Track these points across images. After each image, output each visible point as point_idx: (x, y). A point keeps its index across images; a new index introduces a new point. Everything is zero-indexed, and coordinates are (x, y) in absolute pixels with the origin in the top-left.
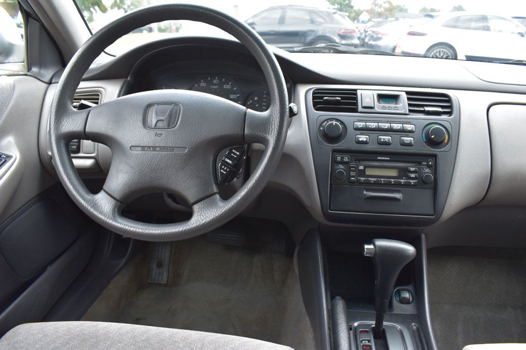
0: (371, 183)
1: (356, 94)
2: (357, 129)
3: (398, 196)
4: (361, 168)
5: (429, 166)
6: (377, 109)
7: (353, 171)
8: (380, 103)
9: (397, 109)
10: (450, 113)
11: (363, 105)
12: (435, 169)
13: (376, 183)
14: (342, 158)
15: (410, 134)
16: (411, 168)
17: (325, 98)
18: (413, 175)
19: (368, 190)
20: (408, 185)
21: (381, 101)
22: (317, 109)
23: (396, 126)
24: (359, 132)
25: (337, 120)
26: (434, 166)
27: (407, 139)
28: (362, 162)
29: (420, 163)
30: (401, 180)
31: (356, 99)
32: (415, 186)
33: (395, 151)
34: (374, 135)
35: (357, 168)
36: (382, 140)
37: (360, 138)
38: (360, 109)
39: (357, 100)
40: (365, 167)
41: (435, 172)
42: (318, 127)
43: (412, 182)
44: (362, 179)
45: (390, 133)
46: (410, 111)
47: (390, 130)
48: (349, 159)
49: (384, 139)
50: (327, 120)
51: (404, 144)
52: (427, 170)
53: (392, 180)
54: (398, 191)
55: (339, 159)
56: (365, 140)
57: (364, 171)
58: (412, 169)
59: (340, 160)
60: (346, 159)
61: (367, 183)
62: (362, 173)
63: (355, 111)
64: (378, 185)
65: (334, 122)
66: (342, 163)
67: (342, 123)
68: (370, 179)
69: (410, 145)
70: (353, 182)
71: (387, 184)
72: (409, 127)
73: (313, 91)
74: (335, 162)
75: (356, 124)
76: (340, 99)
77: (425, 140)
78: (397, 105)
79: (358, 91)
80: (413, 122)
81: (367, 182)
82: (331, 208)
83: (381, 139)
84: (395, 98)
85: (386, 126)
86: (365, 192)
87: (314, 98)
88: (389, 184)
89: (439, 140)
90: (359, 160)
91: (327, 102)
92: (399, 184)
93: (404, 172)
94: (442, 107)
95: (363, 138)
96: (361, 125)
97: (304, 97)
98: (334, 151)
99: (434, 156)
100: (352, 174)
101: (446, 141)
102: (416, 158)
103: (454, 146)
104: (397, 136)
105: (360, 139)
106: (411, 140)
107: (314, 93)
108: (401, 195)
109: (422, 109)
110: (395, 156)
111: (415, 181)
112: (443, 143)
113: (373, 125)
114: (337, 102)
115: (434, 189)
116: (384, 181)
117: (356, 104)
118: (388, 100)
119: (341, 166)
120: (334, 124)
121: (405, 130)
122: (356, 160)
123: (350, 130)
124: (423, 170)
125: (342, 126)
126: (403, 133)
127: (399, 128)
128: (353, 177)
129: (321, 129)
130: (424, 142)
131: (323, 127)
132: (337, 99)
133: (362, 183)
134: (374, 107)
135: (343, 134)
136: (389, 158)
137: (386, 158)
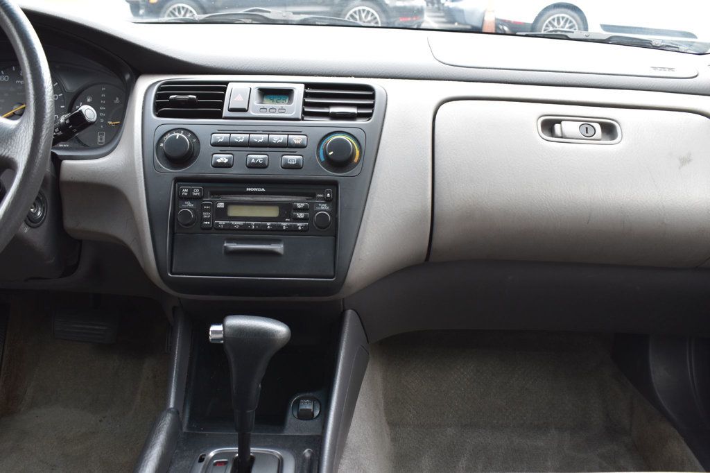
0: (235, 230)
1: (224, 90)
2: (216, 145)
3: (279, 248)
4: (221, 205)
5: (327, 201)
6: (252, 113)
7: (207, 211)
8: (262, 103)
10: (369, 116)
11: (230, 107)
12: (333, 202)
13: (244, 229)
14: (190, 191)
15: (299, 151)
16: (298, 204)
17: (171, 97)
18: (301, 215)
19: (230, 240)
20: (292, 230)
21: (265, 99)
22: (159, 115)
23: (276, 138)
24: (217, 149)
25: (186, 131)
26: (335, 200)
27: (292, 159)
28: (224, 196)
29: (314, 196)
30: (282, 224)
31: (223, 97)
32: (304, 231)
33: (273, 177)
34: (240, 153)
35: (214, 205)
36: (253, 161)
37: (219, 158)
38: (226, 113)
39: (223, 100)
40: (227, 204)
41: (334, 212)
42: (156, 144)
43: (300, 225)
44: (220, 222)
45: (268, 149)
46: (305, 113)
47: (268, 145)
48: (200, 191)
49: (256, 159)
50: (170, 131)
51: (287, 167)
52: (324, 207)
53: (269, 224)
54: (277, 241)
55: (185, 192)
56: (226, 161)
57: (225, 210)
58: (300, 205)
59: (186, 194)
60: (196, 193)
61: (229, 229)
62: (222, 214)
63: (218, 115)
64: (245, 233)
65: (178, 135)
66: (190, 198)
67: (193, 135)
68: (233, 223)
69: (297, 167)
70: (207, 229)
71: (261, 230)
72: (297, 139)
73: (159, 86)
74: (178, 198)
75: (215, 137)
76: (195, 97)
77: (323, 159)
78: (288, 106)
79: (229, 84)
80: (304, 130)
81: (227, 227)
82: (173, 270)
83: (251, 159)
84: (286, 94)
85: (261, 138)
86: (225, 244)
87: (158, 96)
88: (262, 230)
90: (219, 194)
91: (175, 103)
92: (278, 230)
93: (287, 211)
94: (359, 106)
95: (223, 158)
96: (221, 137)
97: (143, 95)
98: (178, 180)
99: (334, 184)
100: (206, 215)
101: (355, 160)
102: (307, 187)
103: (368, 168)
104: (276, 154)
105: (219, 161)
106: (298, 160)
107: (160, 89)
108: (282, 246)
109: (325, 110)
110: (274, 186)
111: (304, 224)
112: (352, 163)
113: (241, 138)
114: (190, 103)
115: (332, 236)
116: (255, 225)
117: (221, 105)
119: (189, 204)
120: (177, 137)
121: (290, 144)
122: (213, 194)
123: (205, 147)
124: (318, 206)
125: (194, 140)
126: (287, 149)
127: (281, 141)
128: (207, 220)
129: (162, 145)
130: (322, 163)
131: (163, 142)
132: (190, 98)
133: (220, 229)
134: (246, 108)
135: (195, 153)
136: (263, 190)
137: (259, 190)
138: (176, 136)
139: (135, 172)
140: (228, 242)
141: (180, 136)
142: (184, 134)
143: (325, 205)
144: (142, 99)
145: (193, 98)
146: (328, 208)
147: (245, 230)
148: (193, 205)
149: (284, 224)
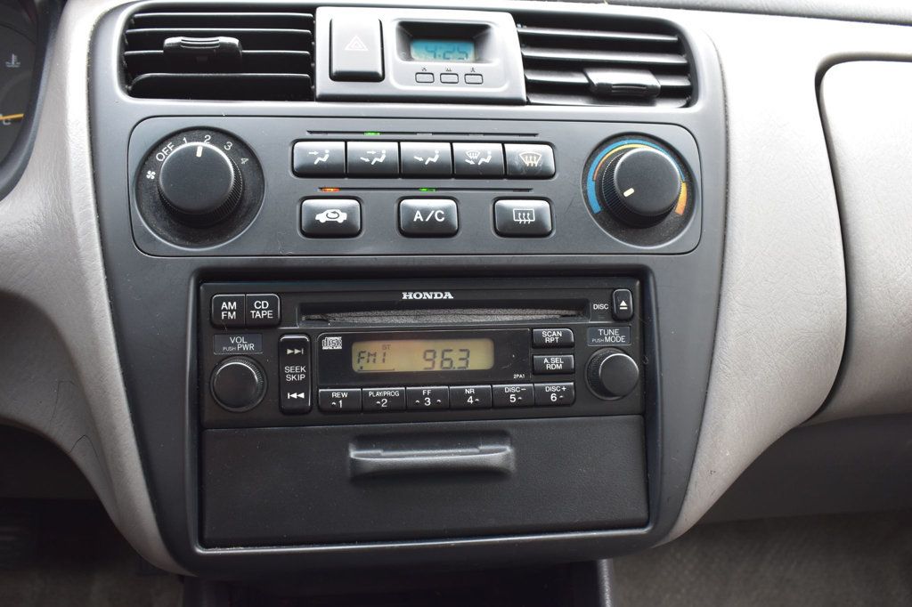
0: (379, 410)
1: (310, 24)
2: (308, 172)
3: (496, 455)
4: (332, 343)
5: (617, 319)
6: (393, 85)
7: (294, 360)
8: (409, 58)
9: (478, 79)
10: (687, 95)
11: (335, 69)
12: (642, 326)
13: (405, 408)
14: (245, 307)
15: (537, 186)
16: (545, 333)
17: (169, 41)
18: (555, 362)
19: (365, 441)
20: (535, 405)
21: (413, 53)
22: (138, 91)
23: (477, 153)
24: (313, 185)
25: (220, 135)
26: (637, 315)
27: (523, 209)
28: (338, 317)
29: (582, 307)
30: (508, 388)
31: (308, 42)
32: (565, 406)
33: (474, 260)
34: (381, 196)
35: (313, 345)
36: (418, 216)
37: (321, 211)
38: (323, 84)
39: (312, 50)
40: (349, 341)
41: (645, 345)
42: (132, 172)
43: (553, 389)
44: (336, 393)
45: (452, 183)
46: (532, 87)
47: (453, 171)
48: (273, 307)
49: (425, 212)
50: (174, 136)
51: (510, 230)
52: (613, 336)
53: (470, 390)
54: (498, 436)
55: (229, 309)
56: (342, 218)
57: (344, 356)
58: (551, 336)
59: (232, 316)
60: (261, 311)
61: (362, 411)
62: (337, 367)
63: (305, 91)
65: (201, 147)
66: (244, 326)
67: (241, 146)
68: (370, 391)
69: (535, 231)
70: (296, 414)
71: (450, 408)
74: (209, 325)
75: (304, 151)
76: (235, 41)
77: (597, 208)
78: (479, 67)
79: (319, 10)
80: (544, 131)
81: (358, 405)
82: (206, 536)
83: (412, 211)
84: (472, 36)
85: (434, 152)
86: (353, 454)
87: (128, 41)
88: (454, 406)
89: (655, 205)
90: (324, 310)
91: (180, 58)
92: (495, 406)
93: (517, 352)
94: (657, 70)
95: (332, 210)
96: (324, 152)
97: (87, 39)
98: (206, 276)
99: (640, 274)
100: (294, 373)
101: (680, 208)
103: (713, 229)
104: (478, 197)
105: (322, 218)
106: (539, 212)
108: (508, 449)
109: (578, 79)
111: (564, 386)
112: (670, 218)
113: (378, 151)
114: (223, 58)
115: (643, 414)
116: (433, 395)
117: (308, 64)
118: (442, 47)
119: (243, 344)
120: (199, 154)
121: (513, 167)
122: (306, 310)
123: (278, 178)
124: (597, 336)
125: (244, 161)
126: (505, 183)
127: (487, 161)
128: (296, 387)
129: (151, 175)
130: (595, 216)
131: (156, 167)
132: (223, 45)
133: (336, 411)
134: (380, 72)
135: (249, 195)
136: (449, 296)
137: (437, 296)
138: (194, 149)
139: (76, 255)
140: (360, 447)
141: (205, 151)
142: (212, 142)
143: (615, 332)
144: (85, 50)
145: (233, 45)
146: (622, 339)
147: (407, 409)
148: (252, 346)
149: (511, 388)
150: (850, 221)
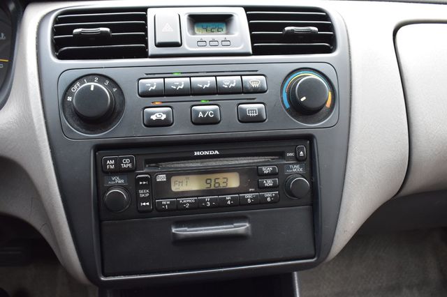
0: (185, 209)
1: (145, 18)
2: (146, 94)
3: (242, 228)
4: (161, 178)
5: (298, 160)
6: (187, 48)
7: (143, 187)
8: (194, 33)
9: (228, 43)
11: (157, 42)
12: (311, 163)
14: (119, 162)
15: (258, 97)
16: (264, 169)
17: (76, 31)
18: (269, 183)
19: (179, 224)
20: (260, 203)
21: (196, 29)
22: (61, 56)
23: (228, 82)
24: (148, 101)
25: (103, 78)
26: (308, 158)
27: (252, 108)
28: (163, 164)
29: (282, 155)
30: (246, 196)
31: (144, 28)
32: (274, 203)
33: (229, 135)
34: (182, 105)
35: (152, 177)
36: (201, 115)
37: (153, 114)
38: (152, 49)
39: (146, 31)
40: (169, 176)
42: (60, 98)
43: (269, 196)
44: (164, 202)
45: (217, 97)
47: (217, 91)
48: (132, 162)
49: (204, 112)
50: (80, 79)
51: (245, 119)
52: (297, 168)
53: (228, 197)
54: (242, 219)
55: (111, 164)
56: (164, 117)
57: (167, 183)
58: (267, 170)
59: (112, 167)
60: (126, 164)
61: (177, 210)
62: (164, 189)
63: (143, 53)
64: (199, 211)
65: (92, 85)
66: (118, 171)
67: (113, 83)
68: (181, 200)
69: (258, 120)
70: (145, 213)
71: (219, 207)
72: (253, 81)
73: (56, 17)
74: (101, 171)
75: (144, 84)
76: (108, 30)
77: (288, 106)
78: (228, 37)
79: (149, 10)
80: (261, 69)
81: (175, 207)
82: (105, 271)
83: (197, 112)
84: (224, 20)
85: (207, 82)
86: (174, 230)
87: (56, 31)
88: (221, 206)
89: (315, 105)
90: (157, 162)
91: (80, 39)
92: (240, 204)
93: (252, 176)
95: (159, 114)
96: (153, 84)
97: (36, 30)
98: (98, 148)
99: (309, 138)
100: (143, 193)
101: (328, 104)
102: (274, 145)
103: (344, 114)
104: (229, 103)
105: (154, 117)
106: (260, 110)
107: (57, 21)
108: (248, 225)
110: (229, 146)
111: (274, 193)
112: (324, 109)
113: (180, 83)
114: (102, 38)
115: (312, 205)
116: (211, 201)
117: (144, 39)
118: (210, 25)
119: (118, 180)
120: (92, 89)
121: (246, 88)
122: (148, 162)
123: (132, 98)
124: (289, 169)
125: (115, 90)
126: (243, 96)
127: (234, 85)
128: (145, 200)
129: (69, 99)
130: (287, 110)
131: (72, 95)
132: (102, 32)
133: (165, 210)
134: (180, 42)
135: (118, 107)
136: (217, 152)
137: (211, 153)
138: (90, 86)
140: (177, 227)
141: (95, 87)
142: (99, 82)
143: (298, 166)
144: (34, 35)
145: (107, 32)
146: (301, 170)
147: (198, 208)
148: (123, 181)
149: (248, 196)
150: (410, 105)
